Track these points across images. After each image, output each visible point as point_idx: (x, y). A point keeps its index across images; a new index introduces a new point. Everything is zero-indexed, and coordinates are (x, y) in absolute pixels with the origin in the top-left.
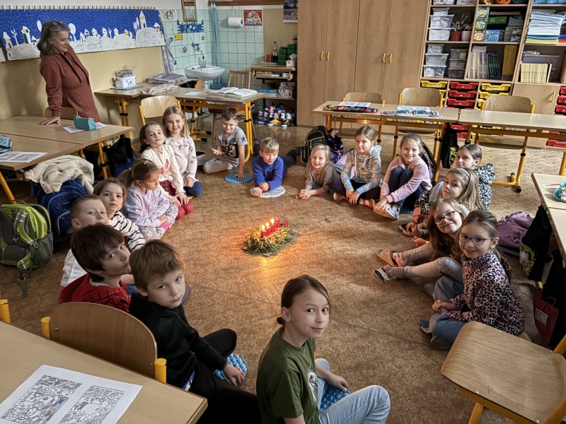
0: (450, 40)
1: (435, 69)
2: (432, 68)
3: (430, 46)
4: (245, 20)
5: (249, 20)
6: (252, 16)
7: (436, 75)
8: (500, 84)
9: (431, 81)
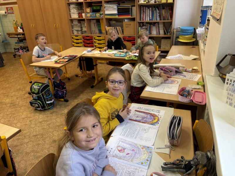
0: (79, 17)
1: (77, 31)
2: (75, 30)
3: (73, 20)
4: (7, 12)
5: (9, 11)
6: (10, 10)
7: (78, 33)
8: (100, 37)
9: (76, 36)
